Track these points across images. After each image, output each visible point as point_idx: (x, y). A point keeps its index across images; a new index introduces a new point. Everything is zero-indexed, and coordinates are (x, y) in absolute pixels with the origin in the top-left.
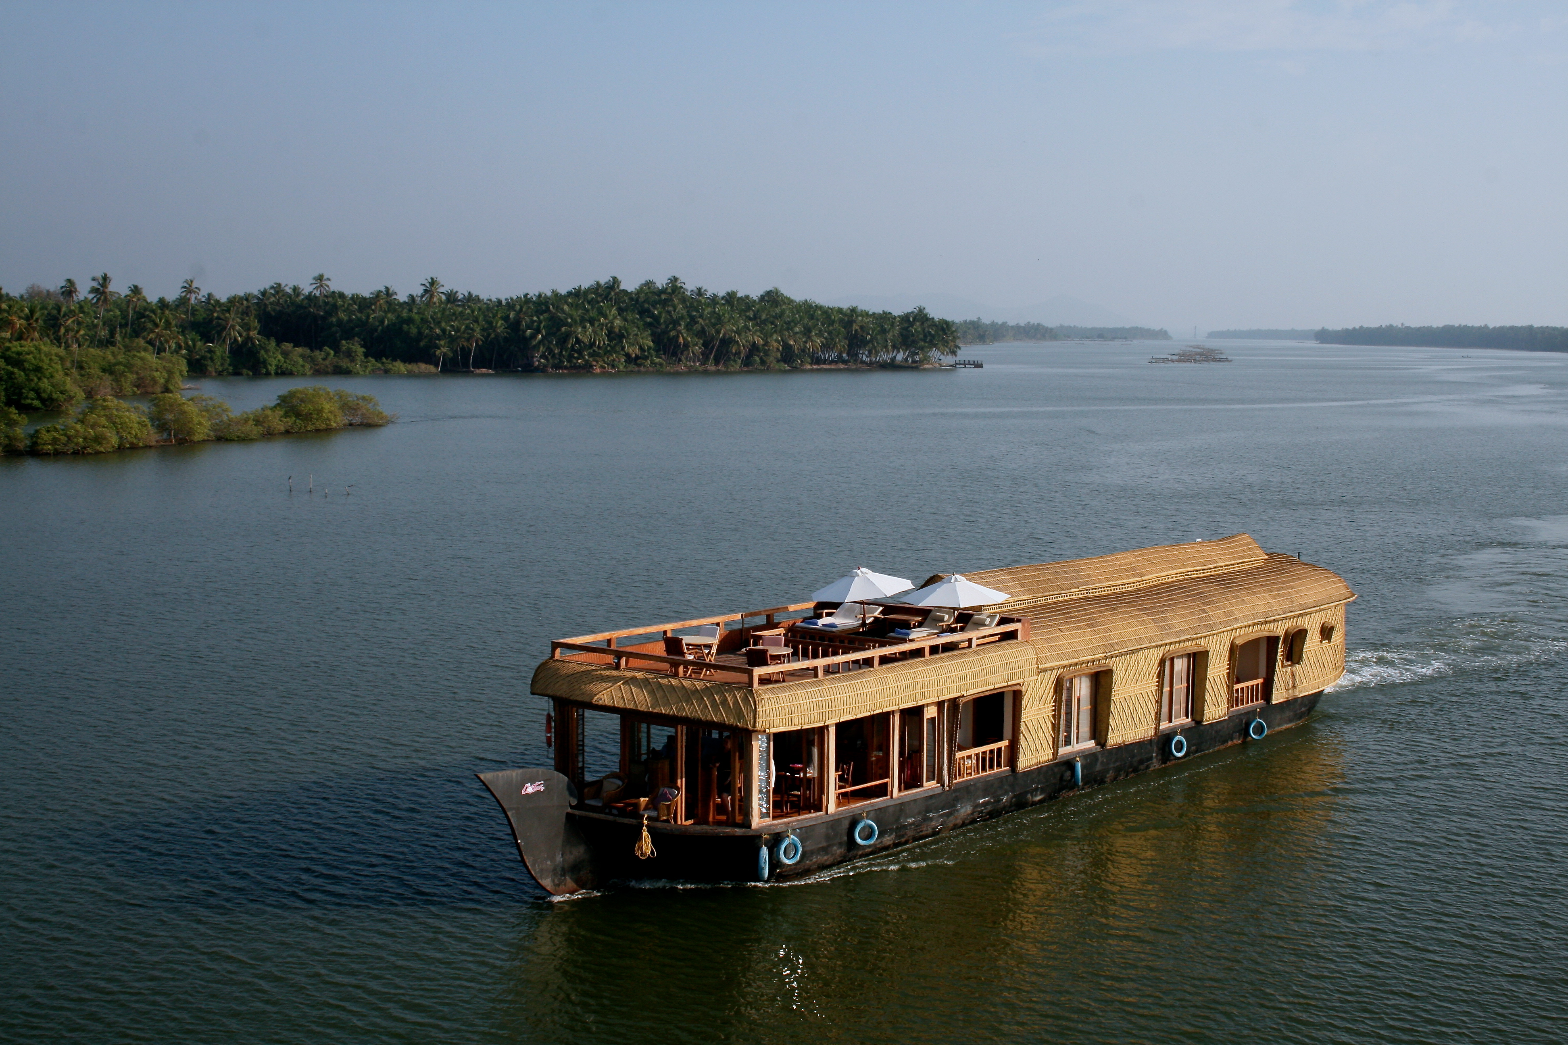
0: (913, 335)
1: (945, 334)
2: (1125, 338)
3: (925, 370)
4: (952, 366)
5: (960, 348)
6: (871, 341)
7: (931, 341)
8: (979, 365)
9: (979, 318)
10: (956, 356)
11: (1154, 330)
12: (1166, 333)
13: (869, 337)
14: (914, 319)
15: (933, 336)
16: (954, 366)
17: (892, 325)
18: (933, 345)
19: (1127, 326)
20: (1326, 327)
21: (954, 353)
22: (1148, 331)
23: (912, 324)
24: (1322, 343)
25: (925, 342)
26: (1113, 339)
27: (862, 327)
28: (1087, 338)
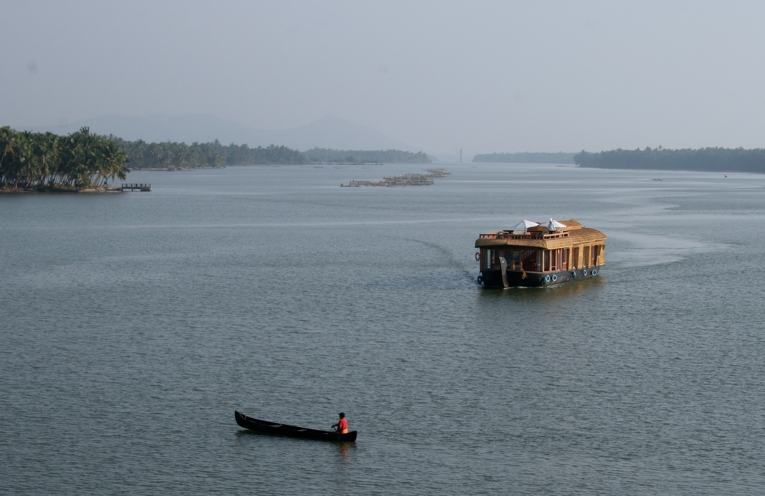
0: (73, 157)
1: (110, 156)
2: (376, 162)
3: (85, 193)
4: (118, 189)
5: (129, 171)
6: (26, 163)
7: (92, 164)
8: (145, 189)
9: (217, 141)
10: (124, 179)
11: (412, 154)
12: (424, 156)
13: (23, 160)
14: (76, 141)
15: (94, 159)
16: (120, 190)
17: (50, 146)
18: (93, 167)
19: (385, 149)
20: (586, 150)
21: (122, 176)
22: (406, 153)
23: (73, 146)
24: (582, 166)
25: (85, 165)
26: (363, 163)
27: (16, 149)
28: (335, 161)
